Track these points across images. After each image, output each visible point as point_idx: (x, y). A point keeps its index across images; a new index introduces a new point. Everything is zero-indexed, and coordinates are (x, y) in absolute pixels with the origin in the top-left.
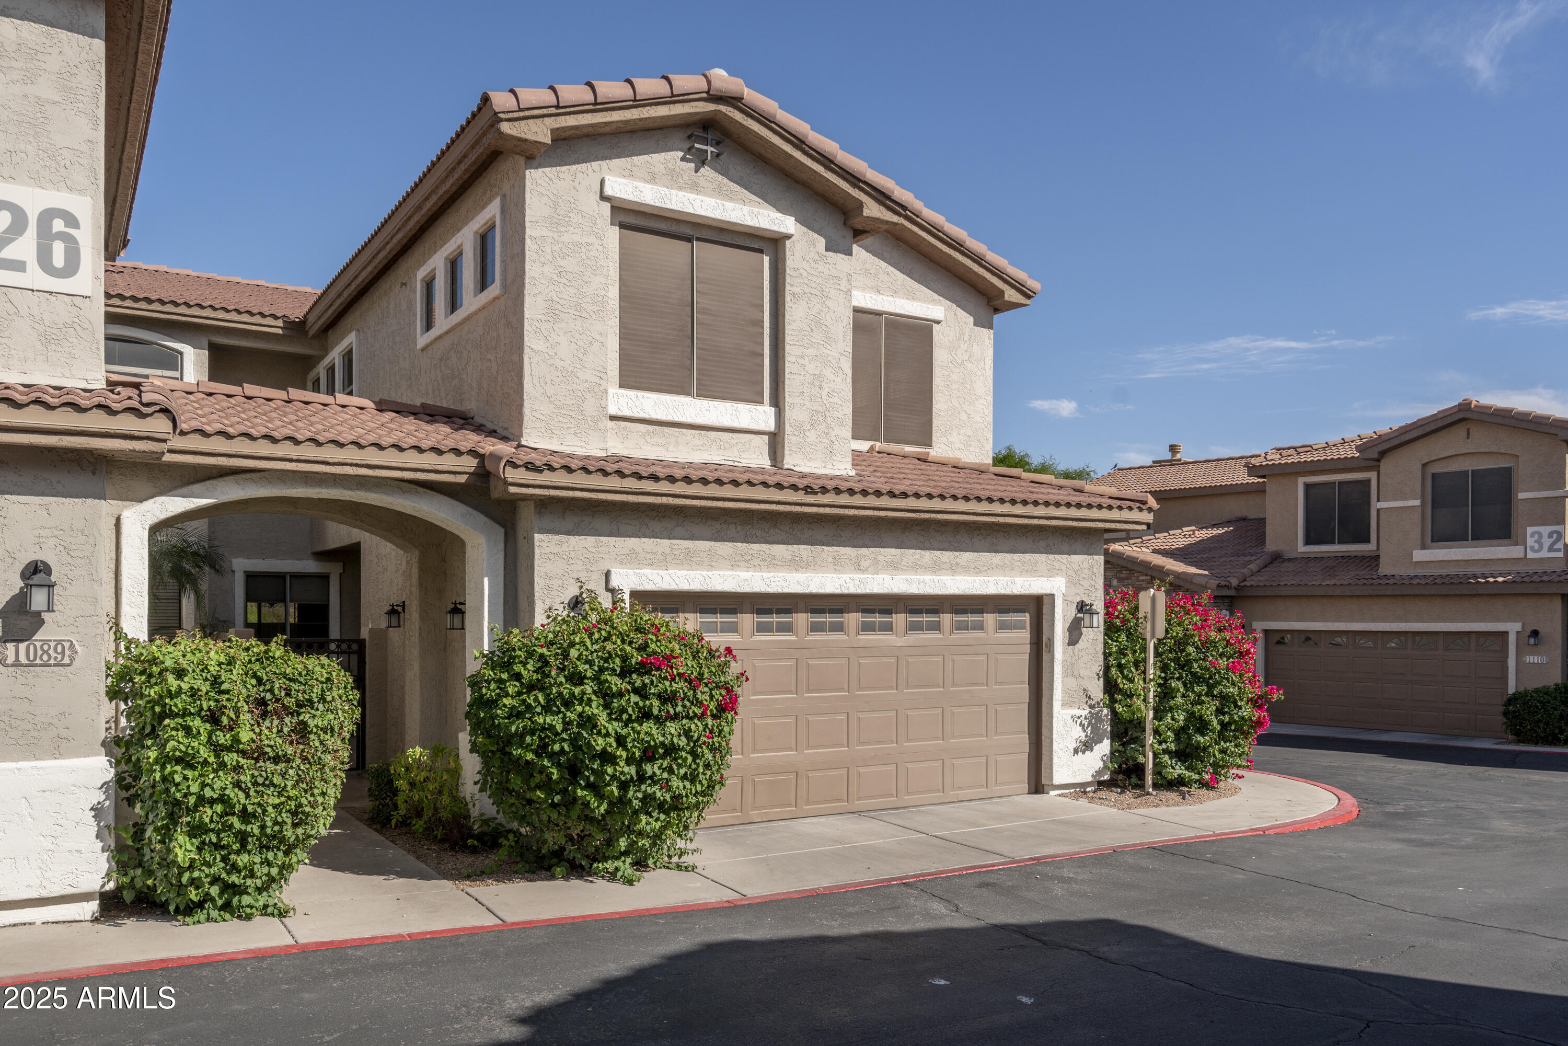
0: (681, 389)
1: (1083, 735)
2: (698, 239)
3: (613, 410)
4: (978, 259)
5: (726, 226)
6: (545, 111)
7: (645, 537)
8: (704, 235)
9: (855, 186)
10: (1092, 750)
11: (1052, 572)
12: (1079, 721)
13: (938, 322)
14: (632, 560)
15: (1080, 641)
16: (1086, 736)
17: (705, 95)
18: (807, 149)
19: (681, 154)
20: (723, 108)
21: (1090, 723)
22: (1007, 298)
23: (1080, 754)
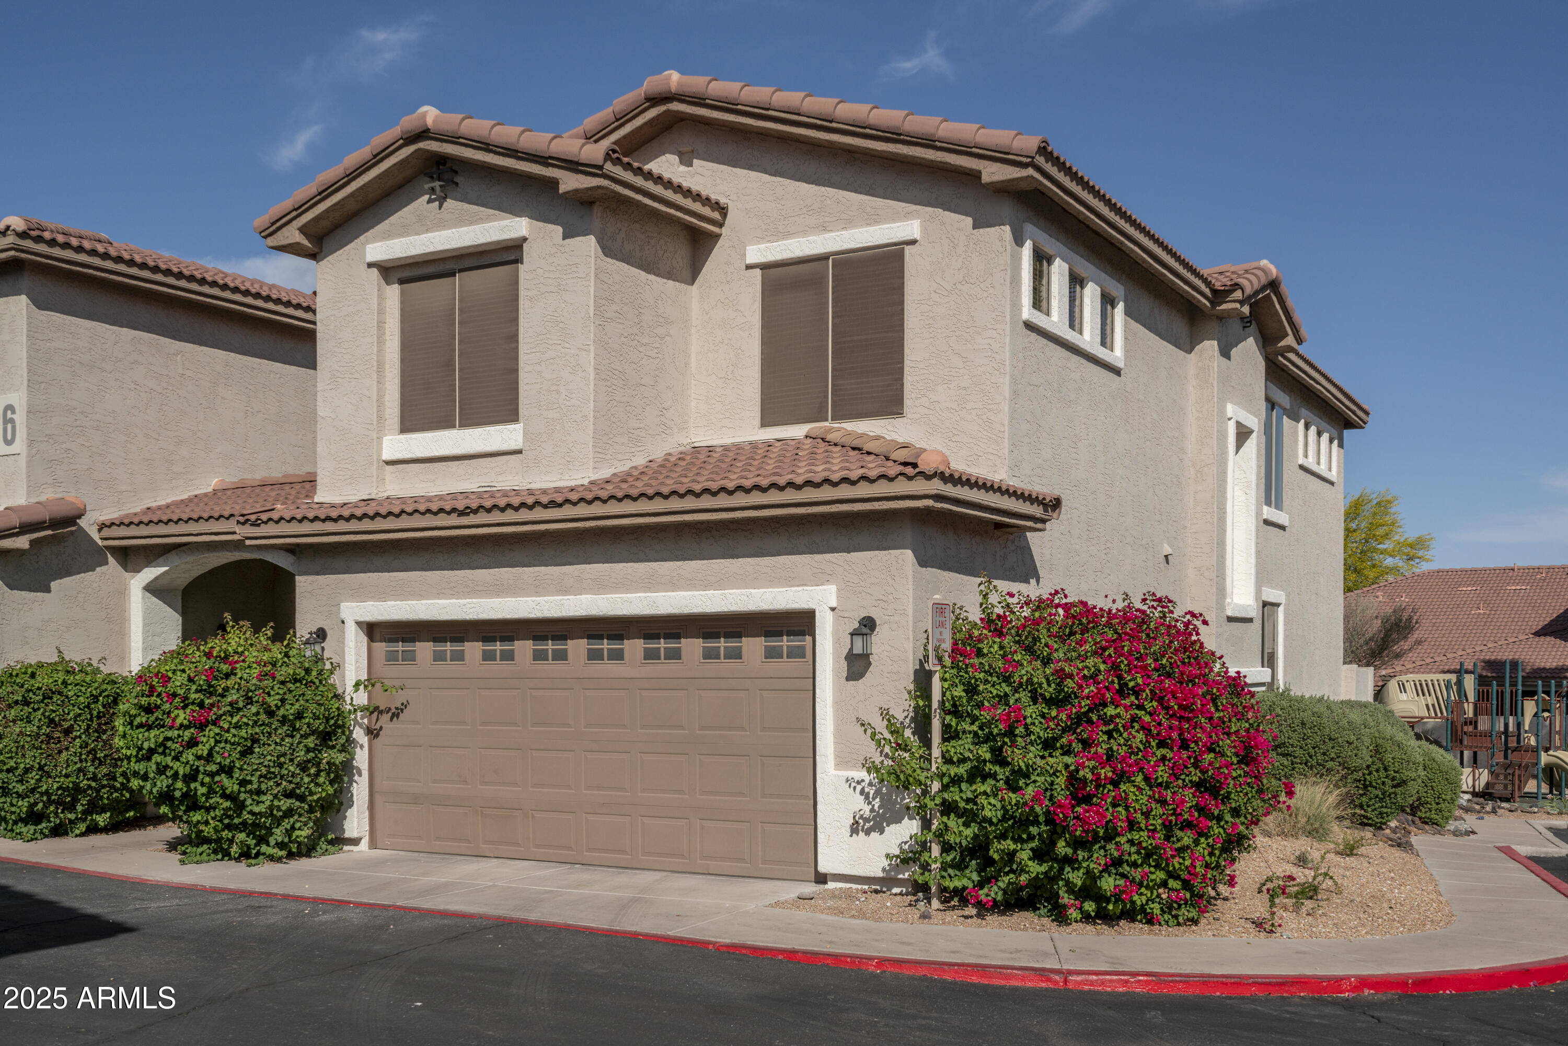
0: (445, 423)
1: (867, 809)
2: (461, 271)
3: (386, 456)
4: (929, 142)
5: (481, 249)
6: (289, 217)
7: (370, 572)
8: (467, 264)
9: (548, 165)
10: (882, 832)
11: (818, 579)
12: (859, 788)
13: (913, 242)
14: (359, 595)
15: (868, 675)
16: (872, 810)
17: (401, 141)
18: (495, 148)
19: (427, 197)
20: (422, 145)
21: (878, 792)
22: (985, 178)
23: (861, 834)
